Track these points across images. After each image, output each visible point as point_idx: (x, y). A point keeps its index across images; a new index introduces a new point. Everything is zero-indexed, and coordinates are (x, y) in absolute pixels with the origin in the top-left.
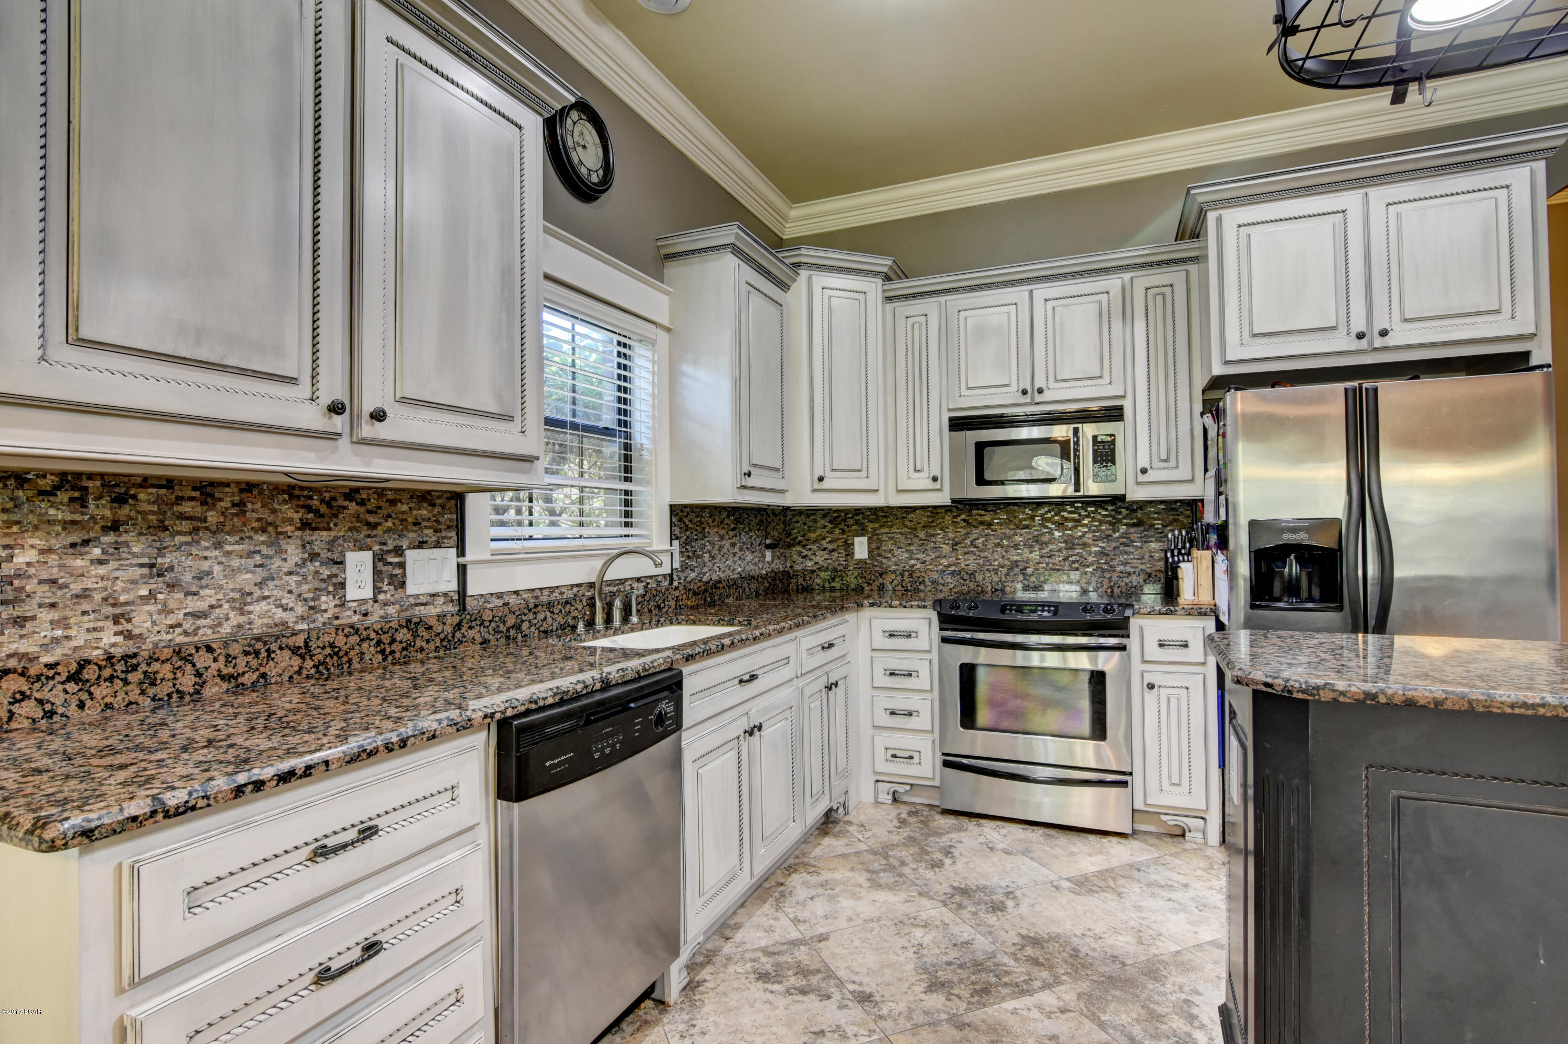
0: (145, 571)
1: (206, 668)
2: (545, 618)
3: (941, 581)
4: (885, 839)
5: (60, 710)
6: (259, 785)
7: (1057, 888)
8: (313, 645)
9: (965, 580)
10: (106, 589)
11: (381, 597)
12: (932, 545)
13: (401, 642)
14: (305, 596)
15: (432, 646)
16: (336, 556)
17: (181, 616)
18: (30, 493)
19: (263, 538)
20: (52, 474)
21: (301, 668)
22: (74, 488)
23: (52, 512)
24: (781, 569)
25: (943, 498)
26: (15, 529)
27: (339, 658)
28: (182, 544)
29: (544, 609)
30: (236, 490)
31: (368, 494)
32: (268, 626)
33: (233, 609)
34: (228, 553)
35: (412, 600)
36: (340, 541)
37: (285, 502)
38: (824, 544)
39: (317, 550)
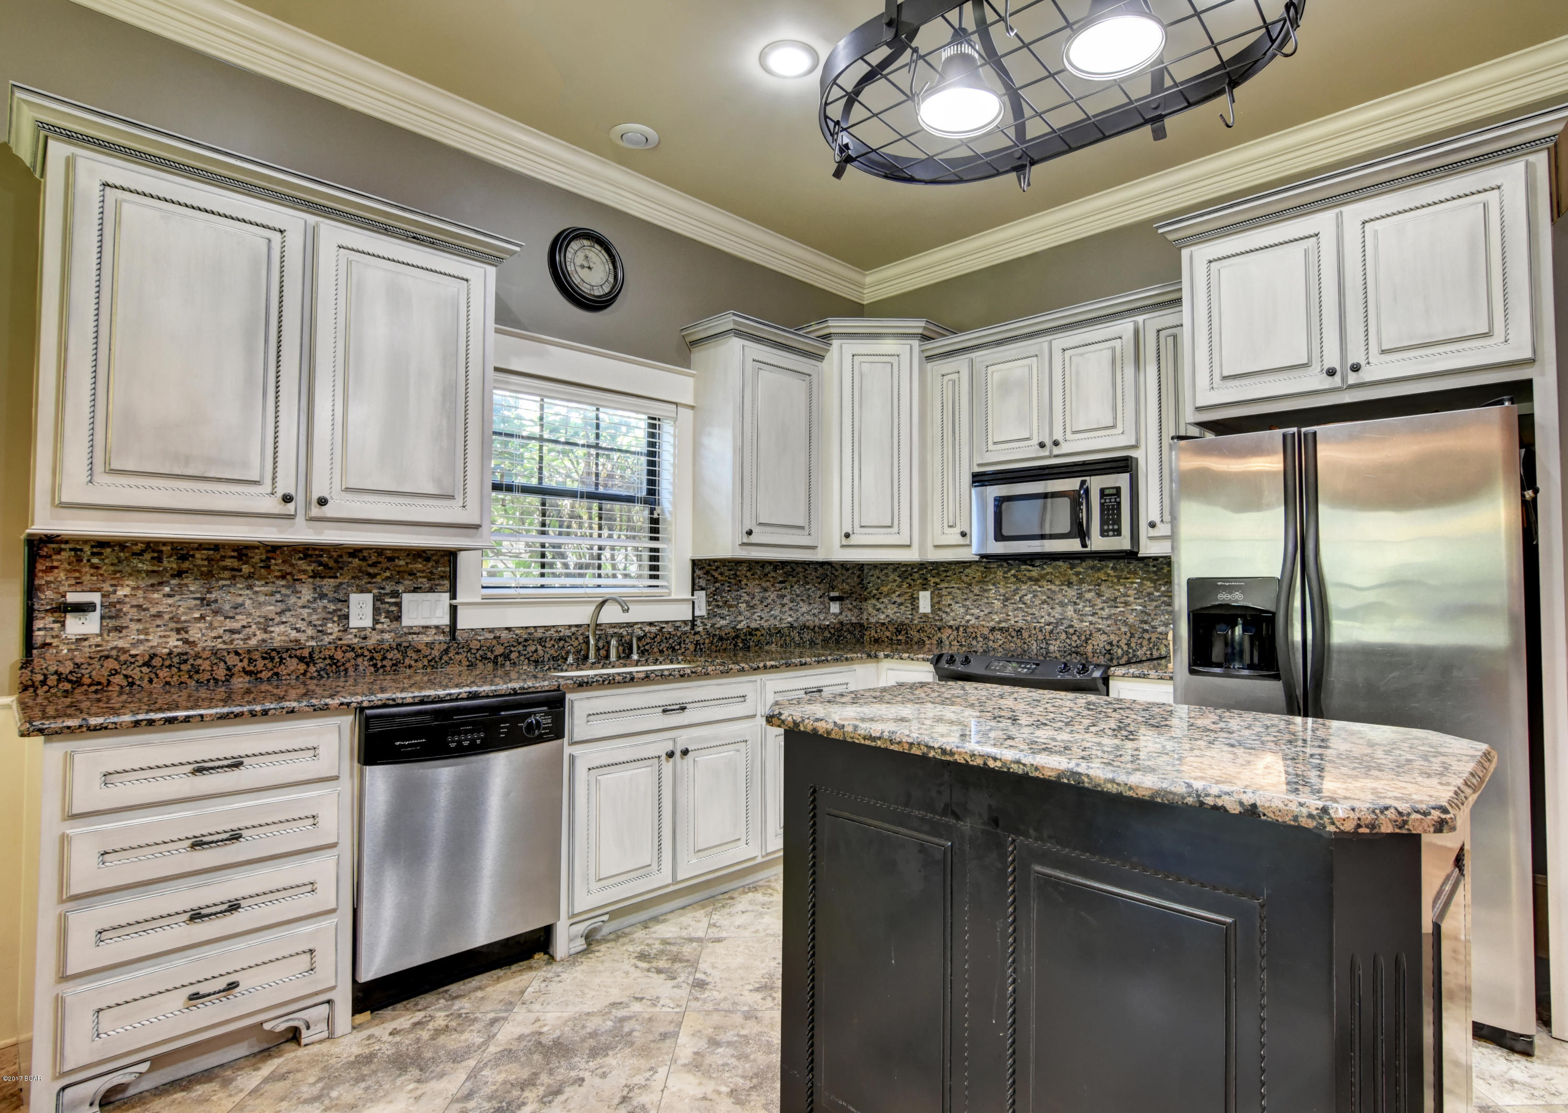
0: (198, 602)
1: (235, 666)
2: (536, 651)
5: (138, 682)
6: (151, 722)
8: (316, 656)
10: (172, 612)
11: (379, 626)
13: (391, 659)
14: (316, 623)
15: (420, 664)
16: (341, 596)
17: (222, 631)
18: (127, 555)
19: (283, 583)
20: (142, 543)
21: (306, 671)
22: (153, 551)
23: (140, 565)
24: (854, 620)
25: (970, 554)
26: (118, 575)
27: (337, 667)
28: (224, 586)
29: (535, 643)
30: (264, 551)
31: (369, 553)
32: (284, 641)
33: (259, 629)
34: (257, 592)
35: (405, 630)
36: (344, 586)
37: (300, 559)
38: (894, 597)
39: (325, 591)
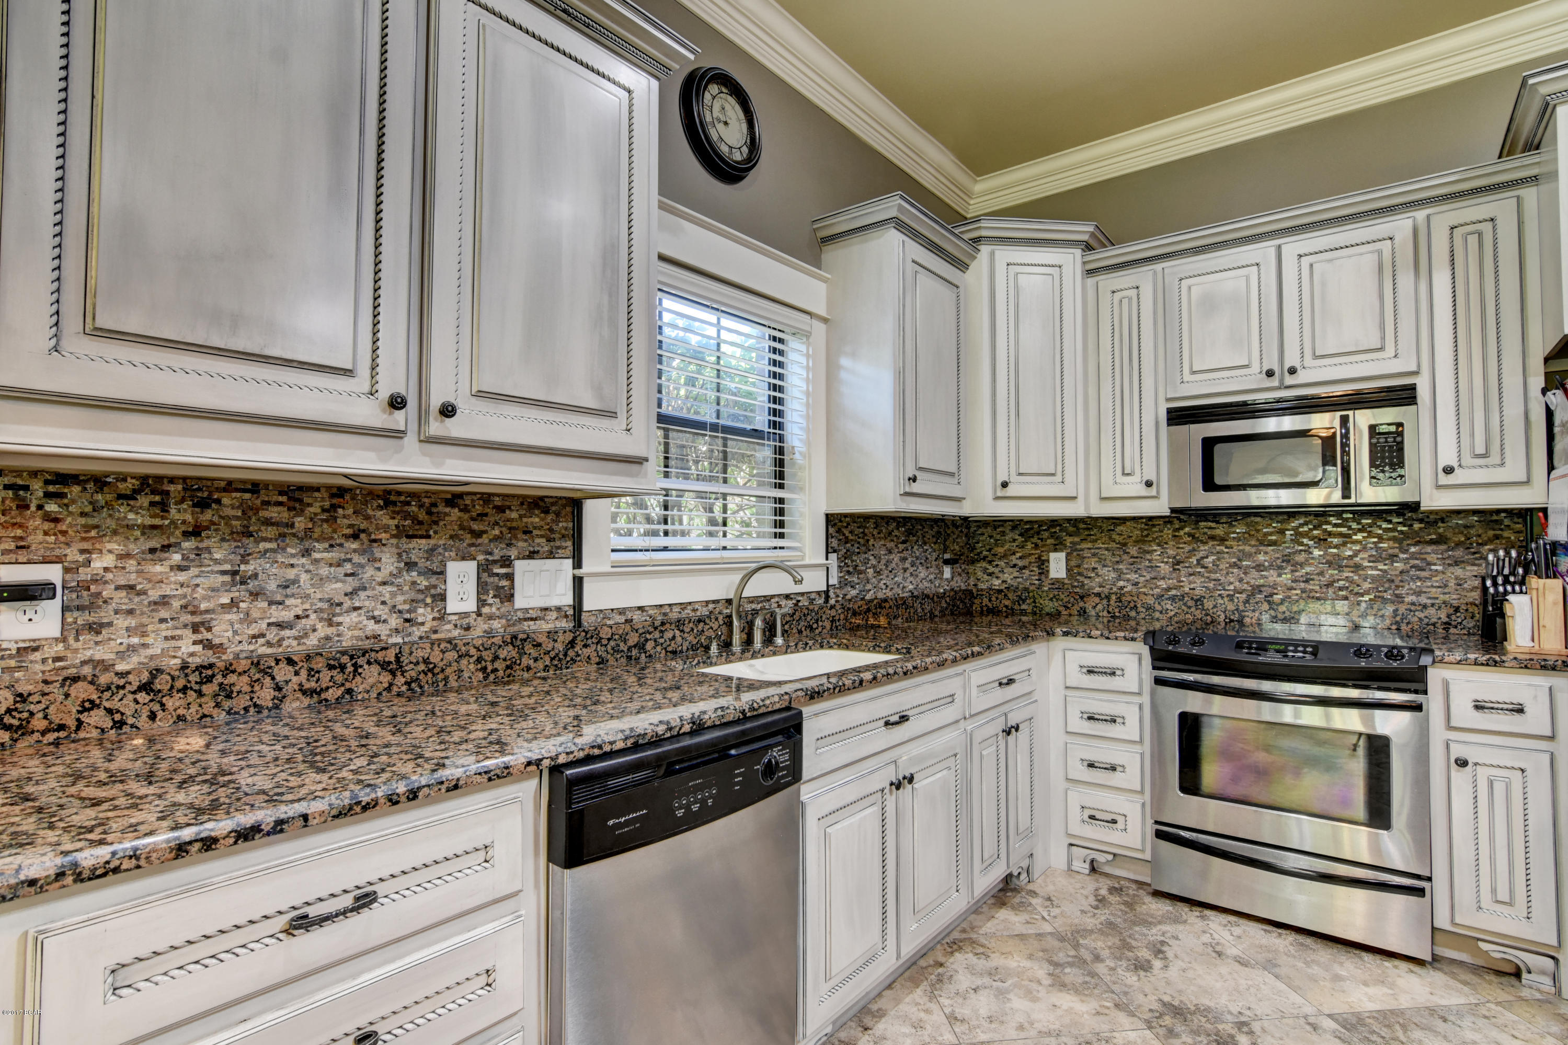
0: (227, 578)
1: (287, 682)
2: (674, 637)
3: (1158, 607)
4: (1076, 921)
5: (130, 721)
6: (209, 844)
7: (1315, 1027)
8: (405, 660)
9: (1190, 607)
10: (185, 596)
11: (486, 610)
12: (1147, 563)
13: (505, 660)
14: (400, 607)
15: (540, 664)
16: (435, 567)
17: (264, 626)
18: (109, 497)
19: (355, 545)
20: (132, 478)
21: (391, 685)
22: (153, 492)
23: (131, 516)
24: (963, 587)
25: (1160, 507)
26: (93, 533)
27: (434, 675)
28: (266, 551)
29: (673, 627)
30: (326, 495)
31: (473, 500)
32: (358, 638)
33: (321, 620)
34: (317, 561)
35: (520, 614)
36: (440, 550)
37: (380, 508)
38: (1014, 559)
39: (414, 558)
